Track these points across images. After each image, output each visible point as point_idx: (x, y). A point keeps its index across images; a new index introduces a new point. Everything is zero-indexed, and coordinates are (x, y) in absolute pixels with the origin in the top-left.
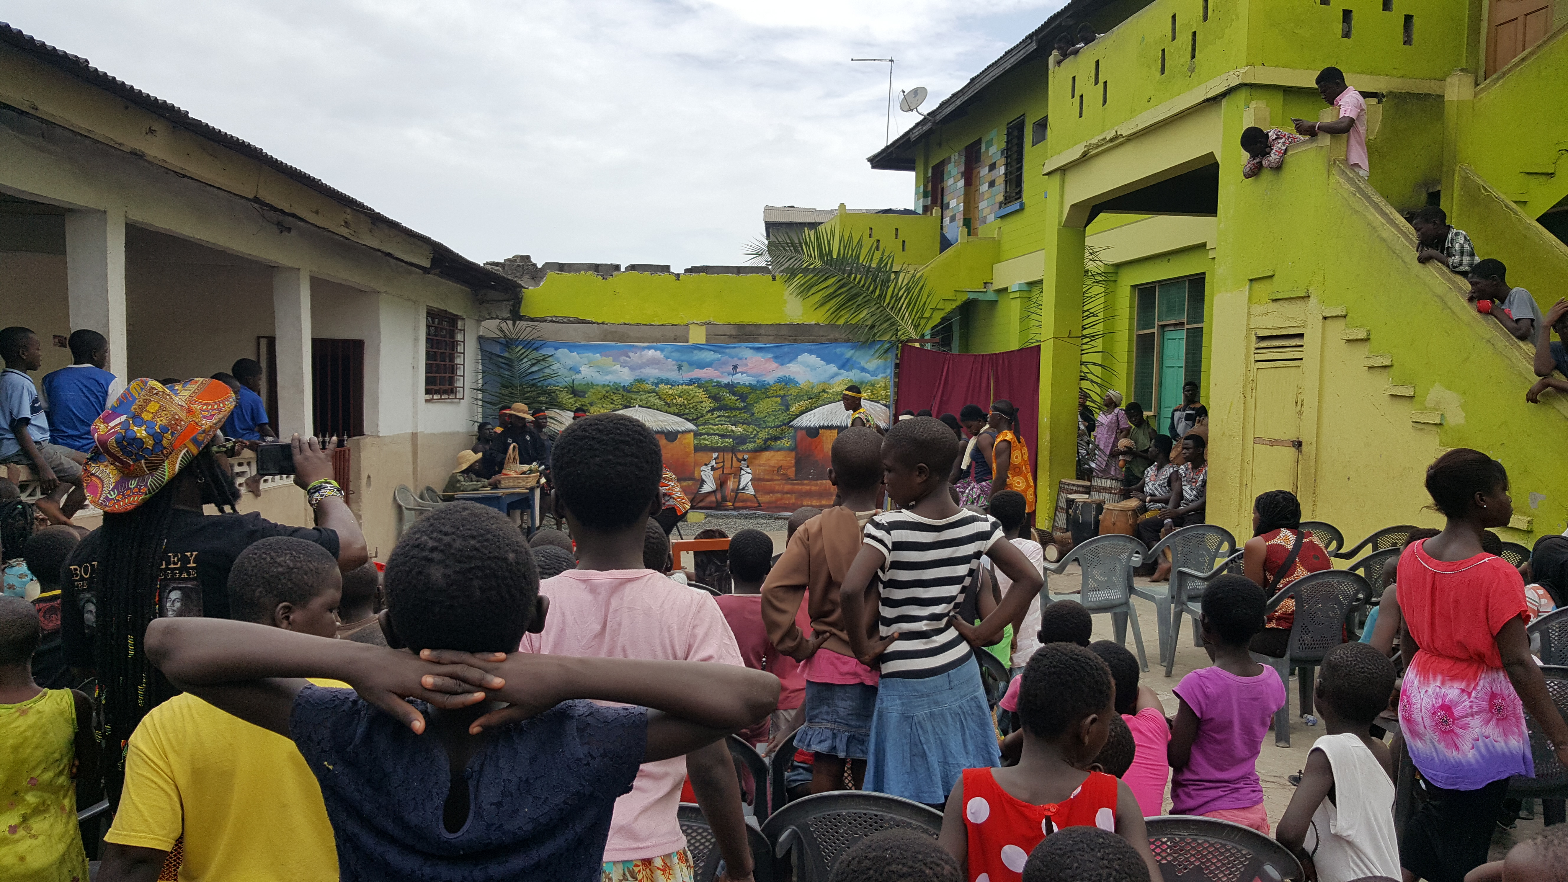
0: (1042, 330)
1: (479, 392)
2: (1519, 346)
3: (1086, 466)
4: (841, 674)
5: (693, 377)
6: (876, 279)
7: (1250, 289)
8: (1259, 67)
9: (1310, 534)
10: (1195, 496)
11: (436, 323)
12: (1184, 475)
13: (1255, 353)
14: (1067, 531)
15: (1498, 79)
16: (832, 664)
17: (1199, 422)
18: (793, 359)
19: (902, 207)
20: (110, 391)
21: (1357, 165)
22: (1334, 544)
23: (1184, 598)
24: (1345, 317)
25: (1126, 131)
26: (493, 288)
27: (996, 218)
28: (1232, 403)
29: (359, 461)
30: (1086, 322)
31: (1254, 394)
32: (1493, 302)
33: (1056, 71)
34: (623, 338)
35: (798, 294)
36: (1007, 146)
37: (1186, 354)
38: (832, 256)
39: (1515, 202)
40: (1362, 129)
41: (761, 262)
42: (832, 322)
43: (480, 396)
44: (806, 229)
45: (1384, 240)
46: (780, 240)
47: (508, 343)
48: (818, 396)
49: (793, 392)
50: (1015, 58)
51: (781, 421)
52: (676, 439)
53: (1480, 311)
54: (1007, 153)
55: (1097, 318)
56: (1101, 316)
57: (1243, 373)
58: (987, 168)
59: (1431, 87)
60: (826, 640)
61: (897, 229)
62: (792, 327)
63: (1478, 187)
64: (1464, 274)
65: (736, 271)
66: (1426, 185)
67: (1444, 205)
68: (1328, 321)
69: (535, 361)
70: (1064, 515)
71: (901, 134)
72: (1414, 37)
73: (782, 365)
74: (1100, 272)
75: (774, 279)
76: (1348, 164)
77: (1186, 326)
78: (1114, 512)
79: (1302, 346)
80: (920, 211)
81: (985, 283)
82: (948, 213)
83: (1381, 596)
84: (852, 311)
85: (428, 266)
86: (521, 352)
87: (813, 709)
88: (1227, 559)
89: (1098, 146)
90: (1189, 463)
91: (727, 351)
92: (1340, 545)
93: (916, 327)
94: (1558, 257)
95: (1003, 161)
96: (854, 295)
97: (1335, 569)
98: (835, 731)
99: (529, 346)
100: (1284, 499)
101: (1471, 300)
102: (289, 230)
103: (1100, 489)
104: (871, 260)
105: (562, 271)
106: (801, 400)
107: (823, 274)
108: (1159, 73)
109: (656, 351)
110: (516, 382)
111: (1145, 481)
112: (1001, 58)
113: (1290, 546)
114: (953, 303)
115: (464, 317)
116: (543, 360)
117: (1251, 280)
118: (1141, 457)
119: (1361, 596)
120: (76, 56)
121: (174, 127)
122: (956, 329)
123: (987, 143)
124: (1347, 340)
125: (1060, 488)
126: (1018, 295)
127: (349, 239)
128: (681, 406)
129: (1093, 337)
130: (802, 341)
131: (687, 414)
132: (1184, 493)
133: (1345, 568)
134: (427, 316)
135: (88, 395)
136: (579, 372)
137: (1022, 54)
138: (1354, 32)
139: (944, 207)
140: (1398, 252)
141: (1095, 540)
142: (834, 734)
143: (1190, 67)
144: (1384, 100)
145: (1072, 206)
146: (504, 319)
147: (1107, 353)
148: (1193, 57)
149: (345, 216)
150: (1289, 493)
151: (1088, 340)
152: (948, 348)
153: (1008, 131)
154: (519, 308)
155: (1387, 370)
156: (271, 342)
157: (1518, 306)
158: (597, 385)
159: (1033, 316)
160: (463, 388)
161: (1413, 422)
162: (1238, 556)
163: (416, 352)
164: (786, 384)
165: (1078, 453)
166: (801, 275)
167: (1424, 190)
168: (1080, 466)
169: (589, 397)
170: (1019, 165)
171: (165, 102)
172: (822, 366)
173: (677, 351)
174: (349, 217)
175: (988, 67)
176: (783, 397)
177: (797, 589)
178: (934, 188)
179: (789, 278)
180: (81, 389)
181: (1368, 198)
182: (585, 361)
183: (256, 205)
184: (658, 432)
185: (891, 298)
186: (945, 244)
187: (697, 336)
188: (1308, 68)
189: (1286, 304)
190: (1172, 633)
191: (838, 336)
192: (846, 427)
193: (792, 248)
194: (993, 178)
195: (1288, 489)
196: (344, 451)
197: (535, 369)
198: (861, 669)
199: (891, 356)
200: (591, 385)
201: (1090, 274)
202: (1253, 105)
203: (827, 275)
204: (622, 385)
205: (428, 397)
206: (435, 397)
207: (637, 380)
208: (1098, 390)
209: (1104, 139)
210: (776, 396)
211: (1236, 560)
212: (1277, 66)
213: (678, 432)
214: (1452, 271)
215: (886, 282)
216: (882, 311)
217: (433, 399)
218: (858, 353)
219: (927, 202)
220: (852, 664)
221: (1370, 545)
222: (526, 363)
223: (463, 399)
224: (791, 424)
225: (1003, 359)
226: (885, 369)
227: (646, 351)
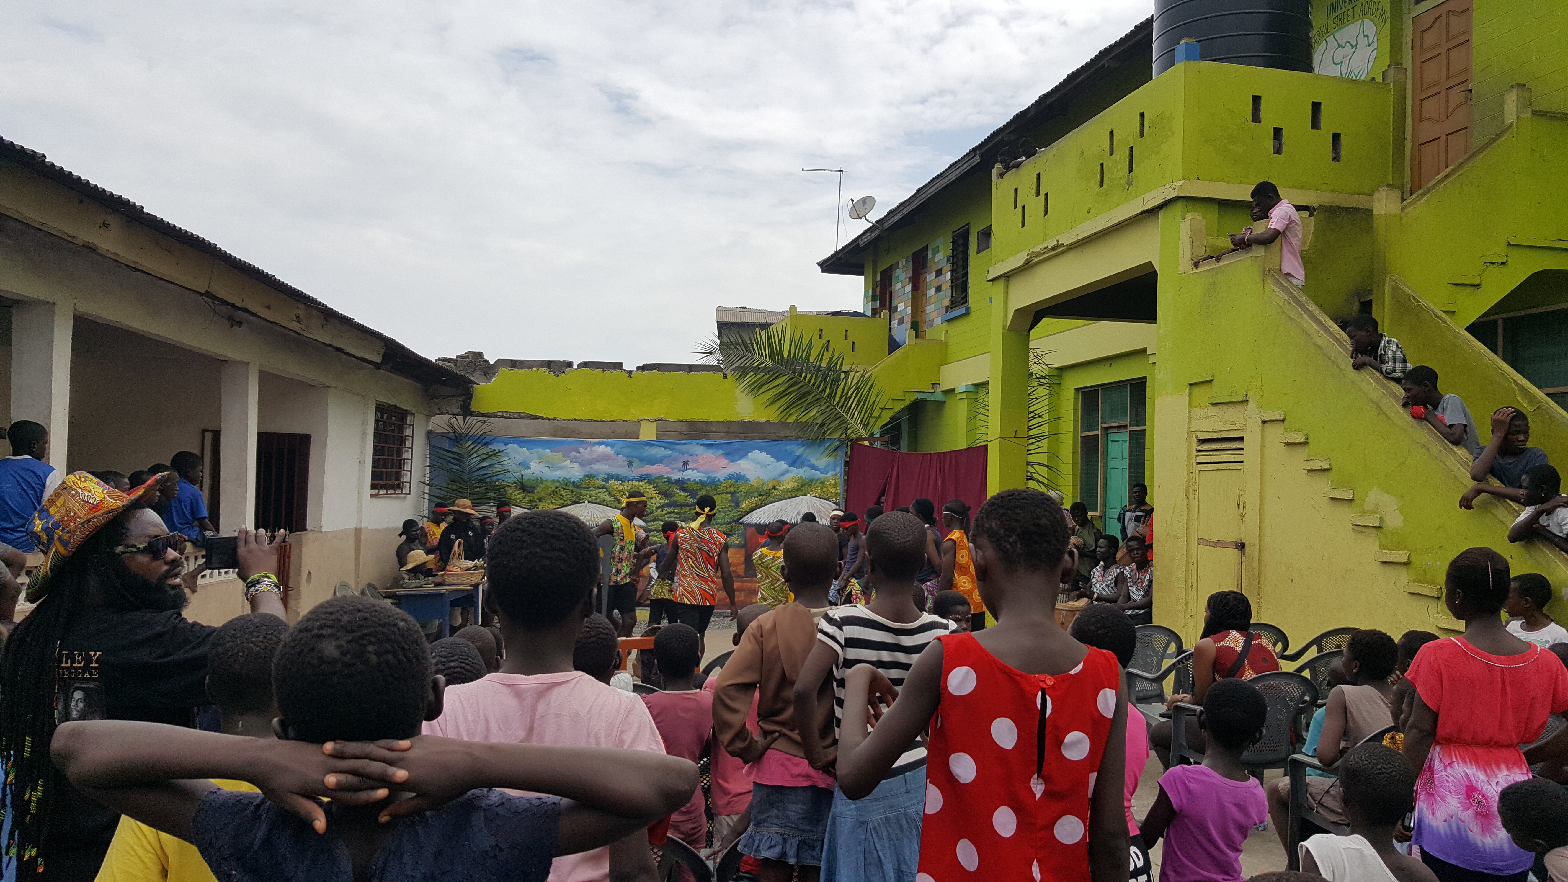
0: (989, 431)
1: (427, 486)
2: (1454, 451)
4: (792, 776)
5: (643, 473)
6: (826, 378)
7: (1190, 393)
8: (1194, 181)
9: (1259, 637)
10: (1143, 597)
11: (385, 418)
12: (1129, 576)
13: (1197, 456)
15: (1423, 194)
16: (783, 765)
17: (1144, 523)
18: (744, 455)
19: (851, 310)
20: (48, 483)
21: (1290, 274)
24: (1283, 421)
25: (1067, 240)
26: (444, 383)
27: (943, 321)
28: (1175, 504)
29: (300, 558)
30: (1031, 423)
31: (1197, 496)
32: (1427, 408)
33: (999, 183)
34: (574, 434)
35: (749, 392)
36: (953, 253)
37: (1130, 456)
38: (782, 356)
39: (1444, 312)
41: (712, 361)
42: (783, 420)
43: (427, 491)
44: (757, 329)
45: (1320, 347)
46: (732, 339)
47: (457, 438)
48: (768, 493)
49: (744, 488)
50: (960, 170)
51: (731, 518)
53: (1413, 417)
54: (953, 260)
55: (1043, 420)
56: (1046, 417)
57: (1185, 475)
58: (934, 274)
59: (1359, 201)
60: (775, 740)
61: (846, 331)
62: (742, 424)
63: (1408, 296)
64: (1397, 380)
65: (688, 370)
66: (1358, 295)
67: (1375, 314)
68: (1266, 425)
69: (486, 456)
71: (850, 240)
72: (1342, 154)
73: (733, 461)
74: (1044, 375)
75: (725, 377)
76: (1282, 273)
77: (1129, 429)
79: (1242, 449)
80: (869, 313)
81: (933, 384)
82: (896, 317)
83: (1326, 698)
84: (803, 409)
85: (380, 361)
86: (470, 448)
87: (761, 812)
88: (1174, 660)
89: (1040, 254)
90: (1133, 564)
91: (678, 447)
92: (1286, 647)
93: (865, 426)
94: (1487, 365)
95: (949, 267)
96: (805, 394)
97: (1283, 671)
98: (785, 836)
99: (479, 441)
100: (1235, 599)
101: (1405, 405)
102: (240, 324)
104: (821, 360)
105: (514, 367)
106: (752, 497)
107: (773, 373)
108: (1098, 186)
109: (606, 446)
110: (466, 477)
111: (1092, 582)
112: (946, 170)
113: (1239, 648)
114: (901, 402)
115: (414, 411)
116: (495, 455)
117: (1191, 385)
118: (1089, 556)
119: (1307, 698)
120: (33, 151)
121: (128, 222)
122: (905, 428)
123: (933, 250)
124: (1286, 444)
126: (965, 396)
127: (300, 334)
129: (1038, 438)
130: (753, 439)
133: (1291, 670)
134: (376, 411)
135: (25, 487)
136: (529, 468)
137: (966, 167)
138: (1284, 149)
139: (892, 310)
140: (1333, 358)
142: (784, 839)
143: (1128, 180)
144: (1315, 213)
145: (1016, 310)
146: (454, 415)
147: (1052, 453)
148: (1131, 171)
149: (297, 311)
150: (1240, 594)
151: (1034, 440)
152: (897, 447)
153: (953, 239)
154: (470, 404)
155: (1326, 473)
156: (217, 436)
157: (1451, 413)
158: (546, 481)
159: (980, 417)
160: (410, 483)
161: (1353, 525)
162: (1185, 656)
163: (363, 447)
164: (737, 481)
166: (752, 373)
167: (1356, 299)
169: (538, 492)
170: (964, 272)
171: (121, 197)
172: (773, 463)
173: (628, 447)
174: (300, 312)
175: (934, 179)
176: (733, 494)
177: (748, 687)
178: (883, 292)
179: (740, 377)
180: (18, 481)
181: (1303, 307)
182: (535, 456)
183: (209, 300)
185: (841, 397)
186: (894, 345)
187: (648, 432)
188: (1241, 183)
189: (1225, 408)
191: (788, 433)
192: (796, 524)
193: (743, 348)
194: (940, 284)
197: (485, 464)
198: (812, 771)
199: (840, 454)
200: (540, 481)
201: (1034, 377)
202: (1189, 216)
203: (778, 374)
204: (572, 480)
205: (374, 492)
206: (381, 492)
207: (587, 476)
209: (1045, 248)
210: (727, 493)
211: (1184, 661)
212: (1212, 180)
214: (1385, 377)
215: (836, 382)
216: (832, 409)
217: (378, 494)
218: (808, 451)
219: (876, 305)
220: (804, 766)
221: (1315, 647)
222: (475, 459)
223: (409, 494)
224: (741, 520)
225: (951, 459)
226: (835, 467)
227: (597, 446)
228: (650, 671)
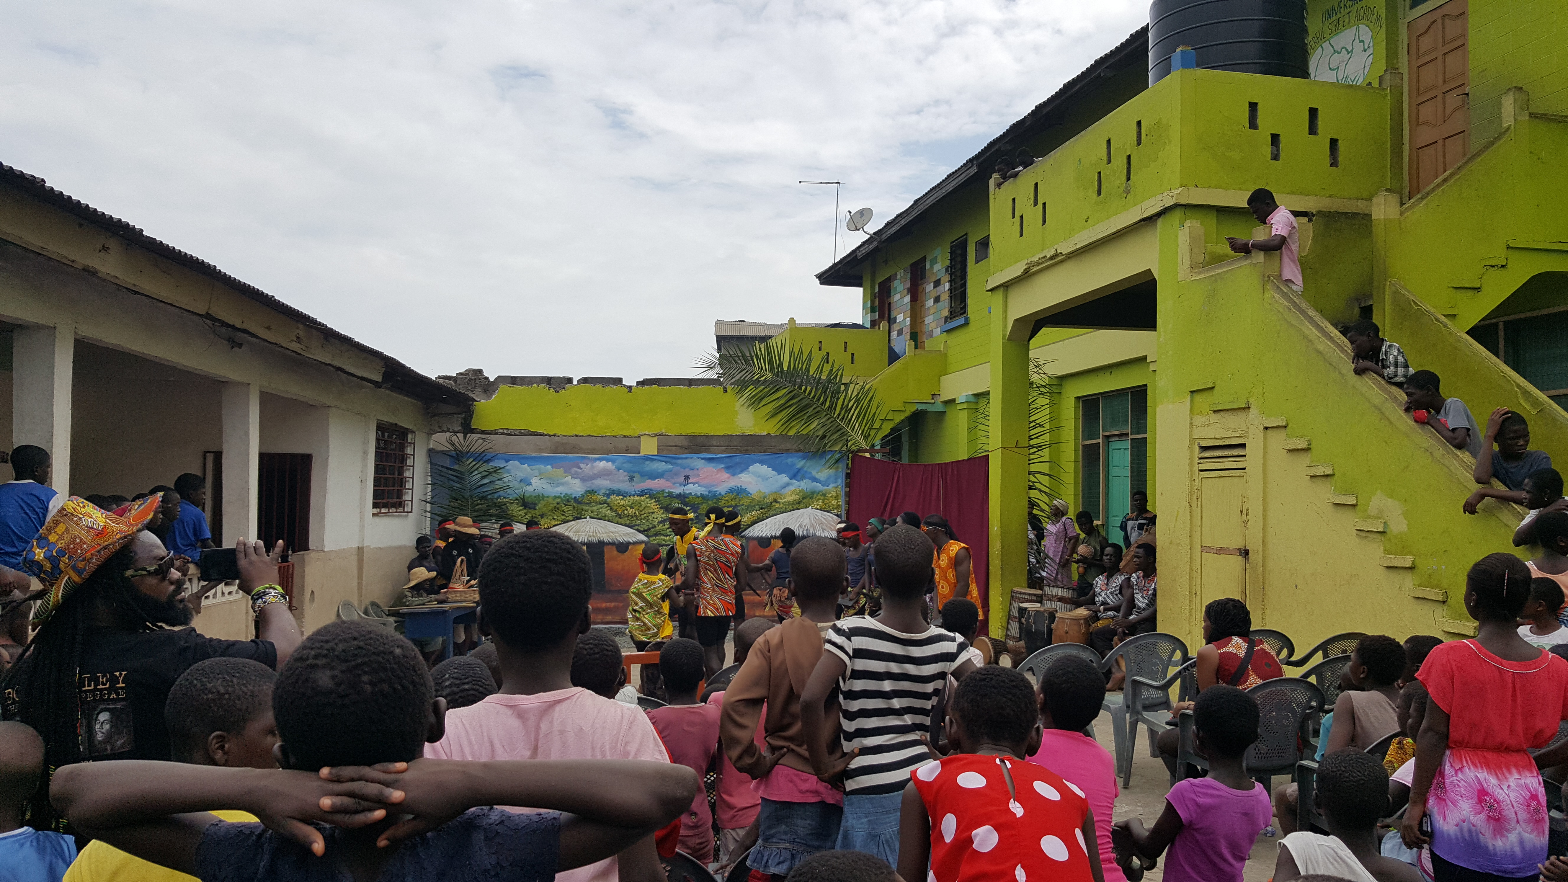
0: (990, 441)
1: (428, 504)
3: (1037, 575)
4: (801, 792)
5: (645, 488)
6: (827, 390)
7: (1192, 401)
8: (1192, 189)
9: (1261, 642)
10: (1147, 605)
11: (386, 437)
12: (1135, 583)
13: (1199, 463)
14: (1020, 640)
15: (1422, 199)
16: (791, 781)
17: (1146, 531)
18: (745, 469)
19: (850, 322)
20: (50, 507)
21: (1290, 281)
22: (1285, 652)
23: (1139, 707)
24: (1285, 427)
25: (1065, 249)
26: (444, 401)
27: (942, 332)
28: (1178, 512)
29: (303, 577)
30: (1032, 432)
31: (1199, 504)
32: (1429, 412)
33: (996, 193)
34: (574, 450)
35: (749, 406)
36: (951, 263)
37: (1132, 464)
38: (782, 368)
39: (1444, 315)
40: (1294, 247)
41: (712, 375)
42: (784, 433)
43: (429, 509)
44: (757, 342)
45: (1320, 353)
46: (731, 353)
47: (458, 456)
48: (769, 506)
49: (745, 502)
50: (957, 180)
52: (626, 551)
53: (1416, 421)
54: (951, 270)
55: (1043, 429)
56: (1047, 426)
57: (1188, 482)
58: (932, 285)
59: (1358, 207)
60: (783, 755)
61: (846, 343)
62: (743, 437)
63: (1408, 301)
64: (1399, 385)
65: (688, 384)
66: (1358, 299)
67: (1376, 319)
68: (1268, 431)
69: (486, 473)
70: (1017, 624)
71: (848, 252)
72: (1340, 159)
73: (734, 475)
74: (1044, 384)
75: (725, 391)
76: (1281, 279)
77: (1130, 437)
78: (1067, 621)
79: (1245, 456)
80: (868, 325)
81: (933, 395)
82: (895, 328)
83: (1335, 703)
84: (803, 422)
85: (380, 380)
86: (471, 465)
87: (770, 827)
88: (1180, 668)
89: (1038, 264)
90: (1140, 572)
91: (679, 461)
92: (1291, 653)
93: (866, 437)
94: (1489, 369)
95: (947, 277)
96: (805, 406)
97: (1287, 676)
98: (794, 852)
99: (480, 458)
100: (1235, 607)
101: (1407, 410)
102: (240, 345)
103: (1051, 598)
104: (821, 372)
105: (514, 384)
106: (753, 510)
107: (774, 386)
108: (1095, 195)
109: (607, 462)
110: (467, 494)
111: (1096, 591)
112: (943, 181)
113: (1242, 654)
114: (902, 414)
115: (415, 429)
116: (495, 472)
117: (1192, 392)
119: (1314, 704)
120: (32, 176)
121: (128, 245)
122: (905, 439)
123: (931, 261)
124: (1288, 450)
125: (1012, 597)
126: (965, 406)
127: (300, 354)
128: (632, 517)
129: (1040, 447)
130: (753, 452)
131: (638, 525)
132: (1136, 601)
133: (1297, 676)
134: (377, 430)
135: (28, 512)
136: (530, 484)
137: (963, 178)
138: (1282, 154)
139: (891, 321)
140: (1334, 364)
141: (1048, 649)
142: (793, 855)
143: (1126, 188)
144: (1314, 218)
145: (1016, 320)
146: (455, 432)
147: (1053, 462)
148: (1128, 179)
149: (297, 331)
150: (1238, 600)
151: (1035, 450)
152: (898, 458)
153: (951, 249)
154: (471, 421)
155: (1329, 479)
156: (218, 457)
157: (1454, 416)
158: (548, 497)
159: (981, 427)
160: (412, 501)
161: (1357, 530)
162: (1190, 664)
163: (365, 466)
164: (738, 494)
165: (1029, 562)
166: (752, 387)
167: (1357, 305)
168: (1031, 576)
169: (539, 509)
170: (963, 282)
171: (120, 220)
172: (774, 476)
173: (629, 462)
174: (300, 333)
175: (931, 190)
177: (756, 702)
178: (881, 303)
179: (740, 390)
180: (21, 505)
181: (1303, 312)
182: (536, 473)
183: (209, 322)
184: (609, 544)
185: (842, 409)
186: (893, 357)
187: (649, 447)
188: (1240, 189)
189: (1227, 415)
190: (1128, 743)
191: (789, 446)
193: (743, 361)
194: (938, 294)
195: (1237, 597)
196: (288, 566)
197: (485, 481)
198: (821, 787)
199: (842, 466)
200: (541, 497)
201: (1035, 386)
202: (1188, 224)
203: (778, 387)
204: (573, 496)
205: (376, 511)
206: (383, 510)
207: (589, 491)
208: (1046, 499)
209: (1044, 257)
212: (1210, 187)
213: (629, 543)
214: (1387, 382)
215: (836, 394)
216: (832, 422)
217: (380, 513)
218: (809, 464)
219: (875, 316)
220: (812, 782)
221: (1321, 652)
222: (476, 476)
223: (411, 512)
225: (952, 469)
226: (836, 479)
227: (598, 462)
228: (655, 684)
